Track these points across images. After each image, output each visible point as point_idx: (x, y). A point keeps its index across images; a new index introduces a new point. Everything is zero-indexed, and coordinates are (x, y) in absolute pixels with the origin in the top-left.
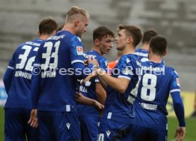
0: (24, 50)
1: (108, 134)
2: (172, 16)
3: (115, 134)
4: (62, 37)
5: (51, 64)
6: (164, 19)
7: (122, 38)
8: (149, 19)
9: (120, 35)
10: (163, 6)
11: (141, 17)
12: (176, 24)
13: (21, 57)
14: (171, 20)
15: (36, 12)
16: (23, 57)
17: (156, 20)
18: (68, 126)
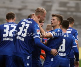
10: (68, 5)
11: (57, 10)
12: (74, 14)
14: (72, 12)
15: (5, 7)
17: (65, 12)
18: (28, 65)
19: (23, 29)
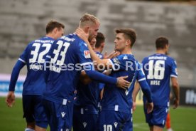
0: (35, 47)
1: (116, 125)
2: (133, 18)
3: (121, 125)
4: (73, 40)
5: (58, 61)
6: (125, 20)
7: (120, 41)
8: (113, 20)
9: (118, 39)
10: (125, 10)
11: (106, 19)
12: (136, 25)
13: (32, 53)
16: (34, 53)
17: (119, 21)
18: (63, 115)
19: (60, 53)
